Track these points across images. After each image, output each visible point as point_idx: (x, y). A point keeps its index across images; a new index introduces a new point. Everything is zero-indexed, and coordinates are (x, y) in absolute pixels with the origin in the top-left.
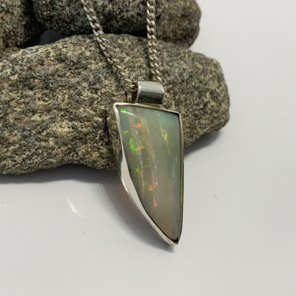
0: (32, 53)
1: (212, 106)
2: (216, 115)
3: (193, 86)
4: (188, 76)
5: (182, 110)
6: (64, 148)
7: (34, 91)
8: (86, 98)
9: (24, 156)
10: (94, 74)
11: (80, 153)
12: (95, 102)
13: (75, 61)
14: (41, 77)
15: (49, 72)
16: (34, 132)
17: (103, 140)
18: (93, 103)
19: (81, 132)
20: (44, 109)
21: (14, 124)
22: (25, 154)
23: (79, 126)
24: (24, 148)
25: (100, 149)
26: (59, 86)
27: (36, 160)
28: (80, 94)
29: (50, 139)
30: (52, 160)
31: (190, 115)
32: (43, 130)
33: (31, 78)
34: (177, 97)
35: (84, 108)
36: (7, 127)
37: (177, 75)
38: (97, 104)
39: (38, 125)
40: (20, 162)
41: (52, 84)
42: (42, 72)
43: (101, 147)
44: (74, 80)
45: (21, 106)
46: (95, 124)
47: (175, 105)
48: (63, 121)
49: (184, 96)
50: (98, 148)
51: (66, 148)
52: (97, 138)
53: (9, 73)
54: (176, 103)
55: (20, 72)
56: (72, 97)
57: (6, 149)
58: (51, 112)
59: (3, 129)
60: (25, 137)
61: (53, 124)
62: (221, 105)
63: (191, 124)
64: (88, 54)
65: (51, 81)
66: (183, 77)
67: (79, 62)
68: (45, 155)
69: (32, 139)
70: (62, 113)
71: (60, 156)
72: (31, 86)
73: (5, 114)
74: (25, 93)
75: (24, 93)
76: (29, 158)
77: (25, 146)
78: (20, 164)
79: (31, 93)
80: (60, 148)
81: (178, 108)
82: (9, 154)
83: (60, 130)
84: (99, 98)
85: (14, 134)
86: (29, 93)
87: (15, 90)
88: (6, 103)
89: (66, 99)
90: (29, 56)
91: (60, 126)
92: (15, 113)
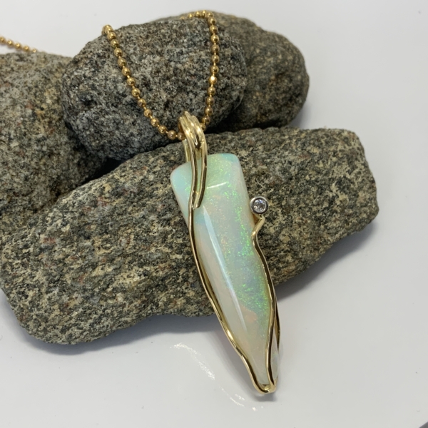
0: (84, 193)
1: (341, 201)
2: (351, 212)
3: (307, 181)
4: (296, 171)
5: (295, 219)
6: (137, 302)
7: (91, 240)
8: (156, 234)
9: (90, 321)
10: (162, 202)
11: (160, 303)
12: (169, 236)
13: (136, 191)
14: (96, 221)
15: (106, 213)
16: (97, 290)
17: (187, 281)
18: (167, 238)
19: (157, 277)
20: (105, 259)
21: (72, 285)
22: (91, 318)
23: (152, 270)
24: (88, 312)
25: (185, 293)
26: (121, 226)
27: (107, 322)
28: (148, 231)
29: (118, 295)
30: (126, 319)
31: (309, 221)
32: (108, 286)
33: (85, 225)
34: (284, 203)
35: (156, 246)
36: (64, 291)
37: (278, 173)
38: (172, 238)
39: (101, 281)
40: (88, 329)
41: (111, 226)
42: (97, 215)
43: (186, 291)
44: (138, 215)
45: (78, 262)
46: (173, 264)
47: (283, 213)
48: (132, 268)
49: (295, 198)
50: (182, 293)
51: (139, 301)
52: (179, 281)
53: (59, 225)
54: (284, 211)
55: (71, 221)
56: (138, 236)
57: (68, 316)
58: (115, 262)
59: (61, 293)
60: (87, 298)
61: (119, 276)
62: (358, 196)
63: (311, 234)
64: (151, 177)
65: (110, 223)
66: (289, 173)
67: (142, 191)
68: (116, 315)
69: (96, 300)
70: (130, 258)
71: (134, 312)
72: (86, 235)
73: (61, 275)
74: (81, 245)
75: (79, 245)
76: (98, 321)
77: (89, 308)
78: (89, 330)
79: (88, 243)
80: (132, 302)
81: (288, 216)
82: (73, 321)
83: (128, 281)
84: (174, 230)
85: (74, 297)
86: (85, 244)
87: (69, 244)
88: (60, 262)
89: (132, 240)
90: (80, 198)
91: (128, 277)
92: (72, 271)
